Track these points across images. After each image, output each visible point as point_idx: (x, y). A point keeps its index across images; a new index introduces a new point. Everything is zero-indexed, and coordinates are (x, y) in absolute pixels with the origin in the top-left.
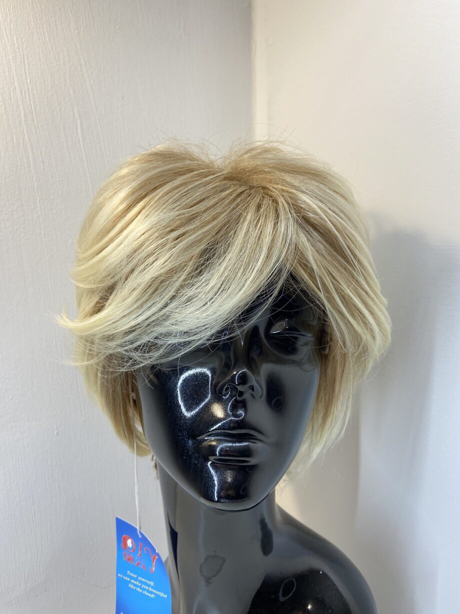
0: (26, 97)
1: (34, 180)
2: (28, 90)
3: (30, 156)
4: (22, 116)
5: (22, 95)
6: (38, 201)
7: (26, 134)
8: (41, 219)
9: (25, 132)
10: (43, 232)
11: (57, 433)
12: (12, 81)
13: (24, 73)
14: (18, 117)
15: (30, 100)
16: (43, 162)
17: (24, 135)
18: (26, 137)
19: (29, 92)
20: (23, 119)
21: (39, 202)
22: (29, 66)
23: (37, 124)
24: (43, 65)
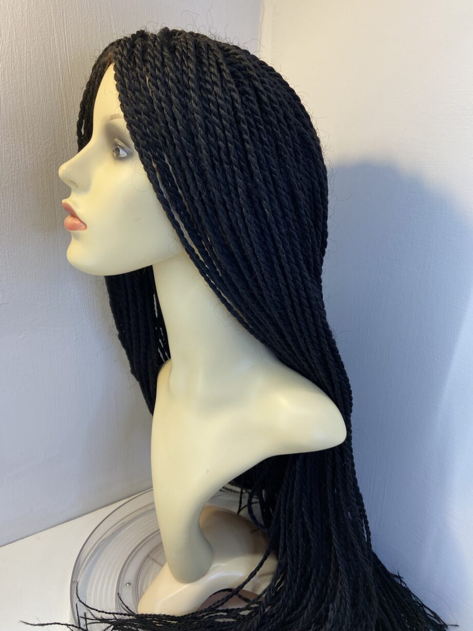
0: (62, 48)
1: (66, 123)
2: (65, 42)
3: (64, 101)
4: (59, 65)
5: (60, 46)
7: (61, 81)
9: (61, 79)
11: (76, 339)
12: (52, 33)
13: (62, 26)
14: (56, 65)
15: (66, 51)
17: (60, 82)
18: (61, 84)
19: (65, 44)
20: (59, 68)
21: (69, 142)
22: (66, 21)
23: (71, 73)
24: (78, 20)
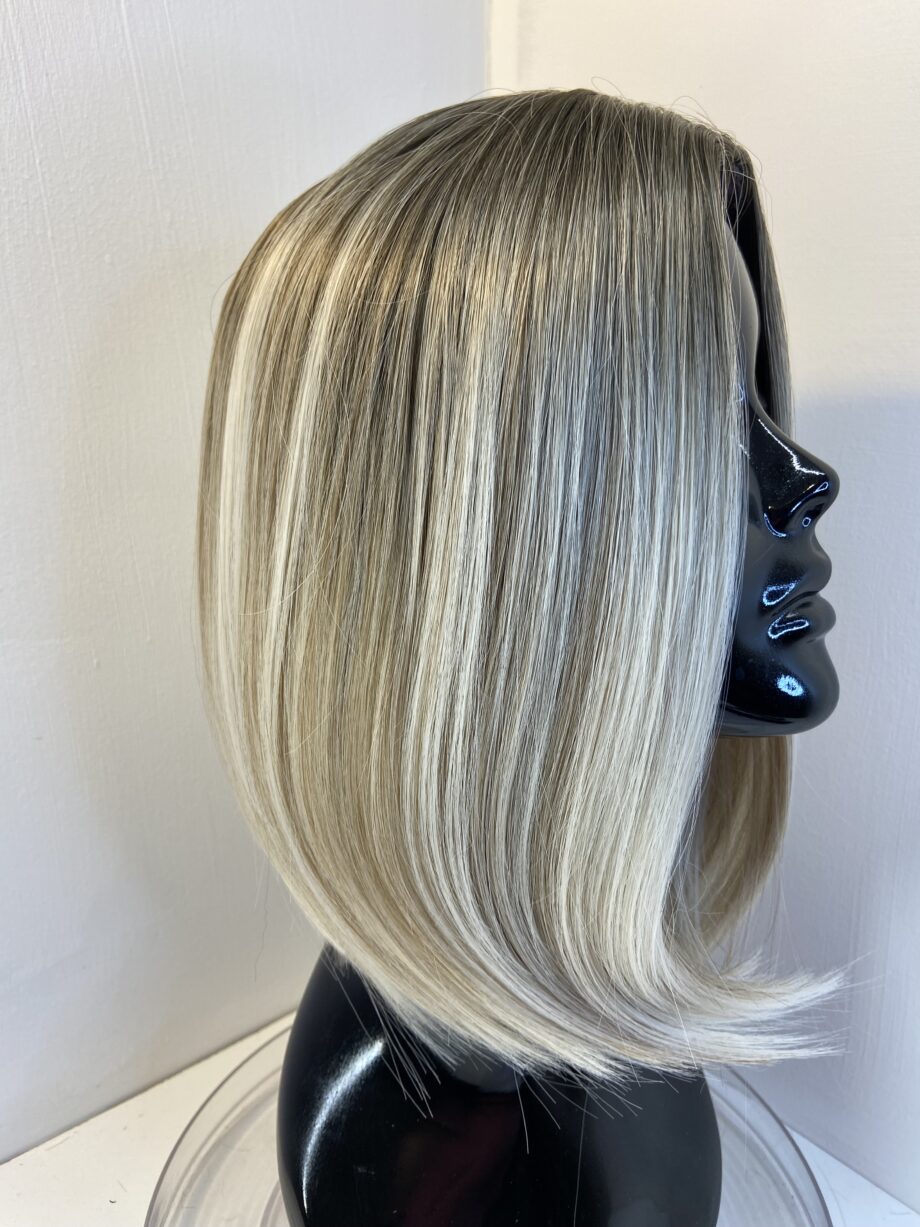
1: (29, 114)
3: (19, 58)
6: (37, 161)
8: (45, 204)
10: (49, 233)
16: (47, 75)
